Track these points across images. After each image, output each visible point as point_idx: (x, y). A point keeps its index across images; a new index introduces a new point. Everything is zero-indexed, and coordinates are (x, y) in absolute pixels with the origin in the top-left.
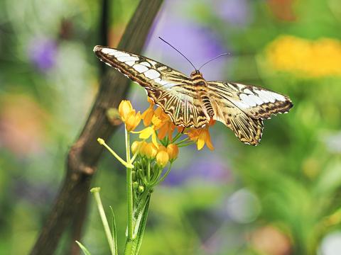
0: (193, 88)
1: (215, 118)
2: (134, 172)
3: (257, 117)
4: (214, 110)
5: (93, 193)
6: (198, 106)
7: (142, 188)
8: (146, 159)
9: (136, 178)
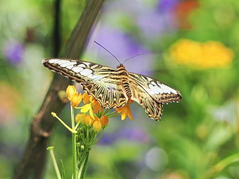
0: (117, 77)
1: (132, 98)
2: (77, 135)
3: (160, 102)
4: (132, 92)
5: (49, 151)
6: (120, 90)
7: (83, 147)
8: (86, 127)
9: (79, 140)
